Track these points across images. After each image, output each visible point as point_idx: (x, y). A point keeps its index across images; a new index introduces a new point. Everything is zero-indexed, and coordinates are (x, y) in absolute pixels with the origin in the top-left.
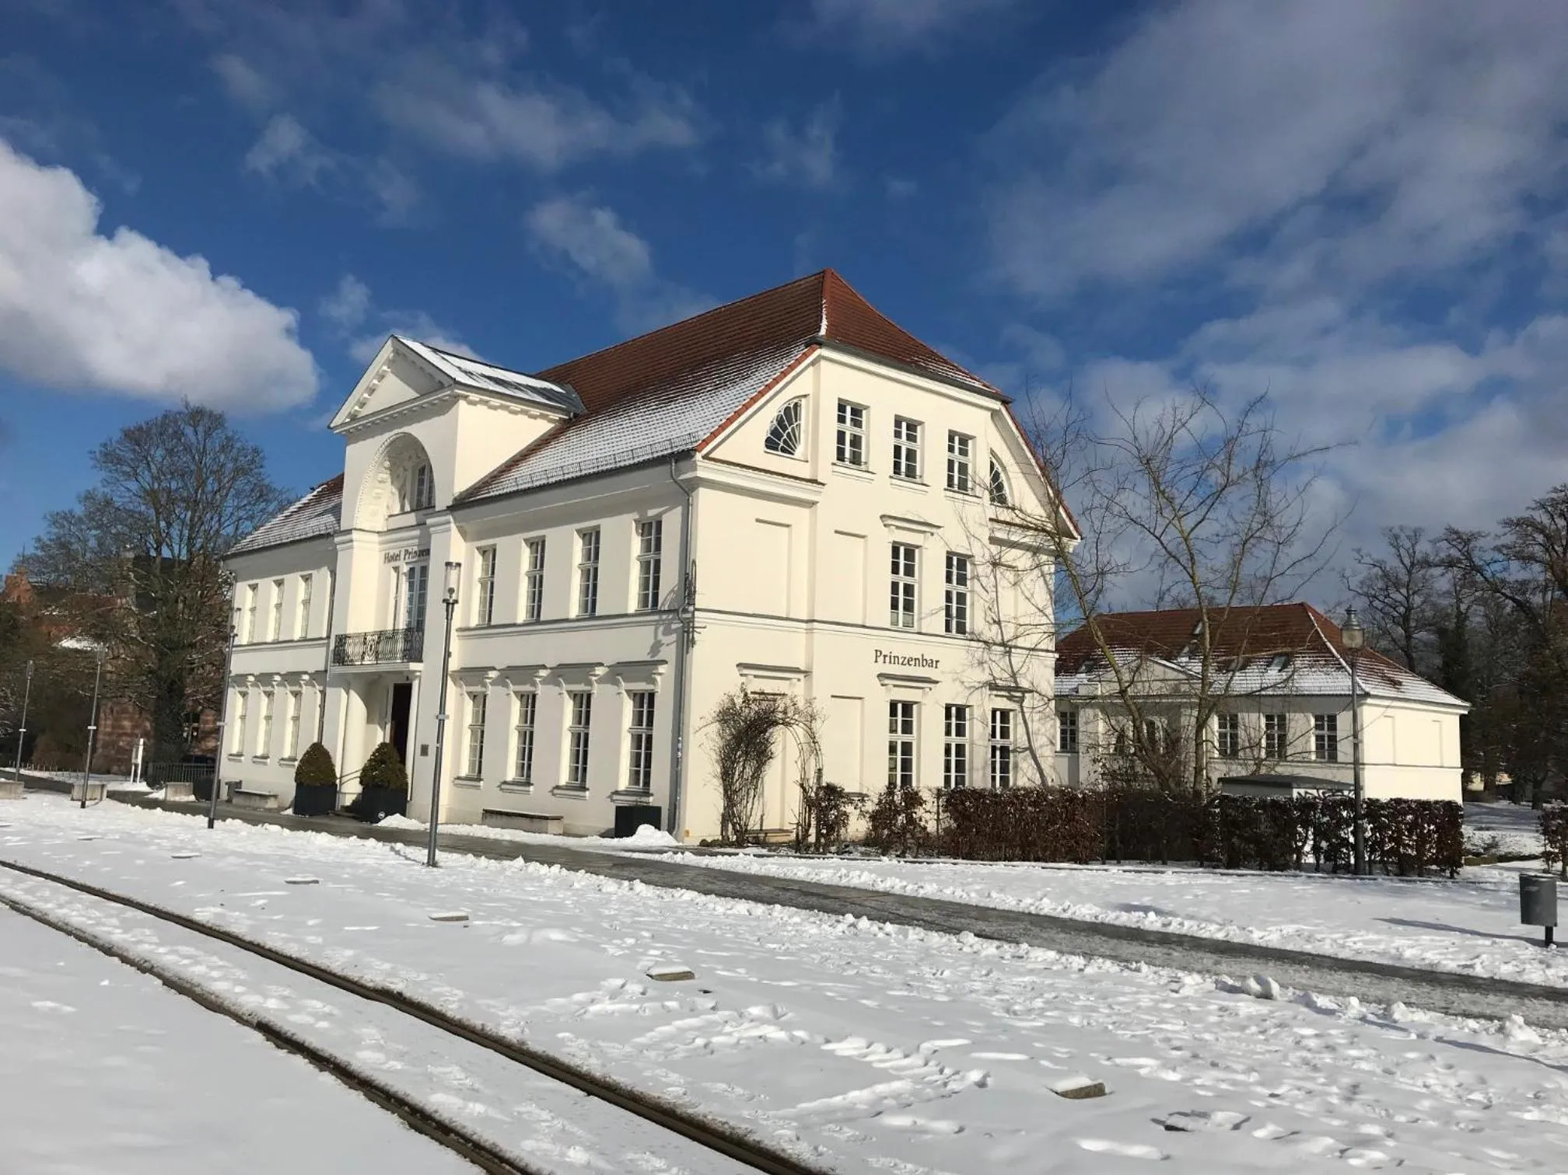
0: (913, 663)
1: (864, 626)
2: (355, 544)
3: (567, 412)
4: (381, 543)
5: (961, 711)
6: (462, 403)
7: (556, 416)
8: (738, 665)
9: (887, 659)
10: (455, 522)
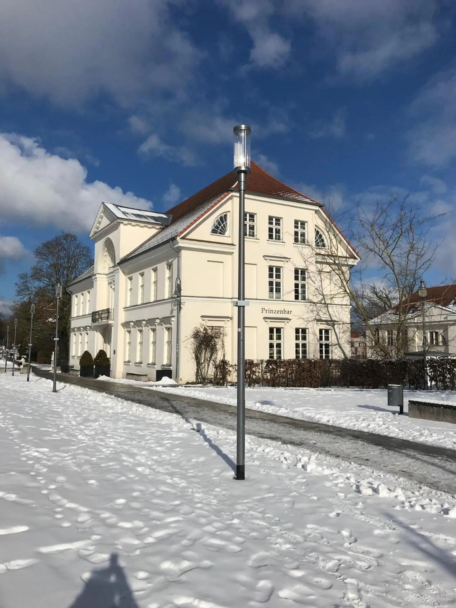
0: (280, 312)
1: (257, 299)
2: (97, 279)
3: (162, 225)
4: (107, 278)
5: (304, 331)
6: (121, 225)
7: (158, 227)
8: (201, 317)
9: (268, 312)
10: (121, 269)
